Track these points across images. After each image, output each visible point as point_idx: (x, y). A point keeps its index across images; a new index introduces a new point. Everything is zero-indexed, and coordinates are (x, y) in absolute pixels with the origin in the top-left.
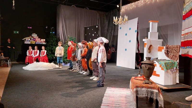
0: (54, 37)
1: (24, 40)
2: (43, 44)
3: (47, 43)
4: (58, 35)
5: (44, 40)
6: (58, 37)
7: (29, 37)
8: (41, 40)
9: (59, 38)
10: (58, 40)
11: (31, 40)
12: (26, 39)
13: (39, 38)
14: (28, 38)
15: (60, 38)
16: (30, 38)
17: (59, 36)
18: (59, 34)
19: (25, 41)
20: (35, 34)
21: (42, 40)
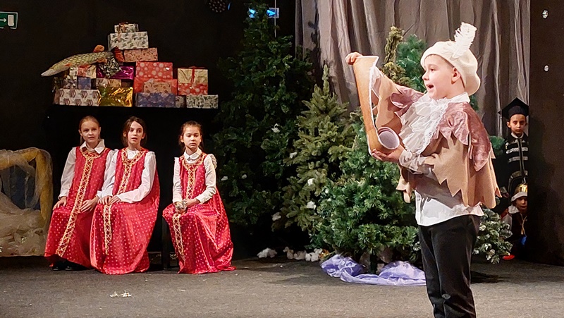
0: (273, 45)
1: (51, 77)
2: (190, 106)
3: (220, 101)
4: (308, 31)
5: (202, 74)
6: (308, 45)
7: (90, 50)
8: (175, 76)
9: (317, 51)
10: (307, 69)
11: (101, 74)
12: (67, 72)
13: (161, 58)
14: (85, 58)
15: (327, 53)
16: (98, 64)
17: (315, 38)
18: (315, 25)
19: (62, 85)
20: (130, 26)
21: (184, 75)
